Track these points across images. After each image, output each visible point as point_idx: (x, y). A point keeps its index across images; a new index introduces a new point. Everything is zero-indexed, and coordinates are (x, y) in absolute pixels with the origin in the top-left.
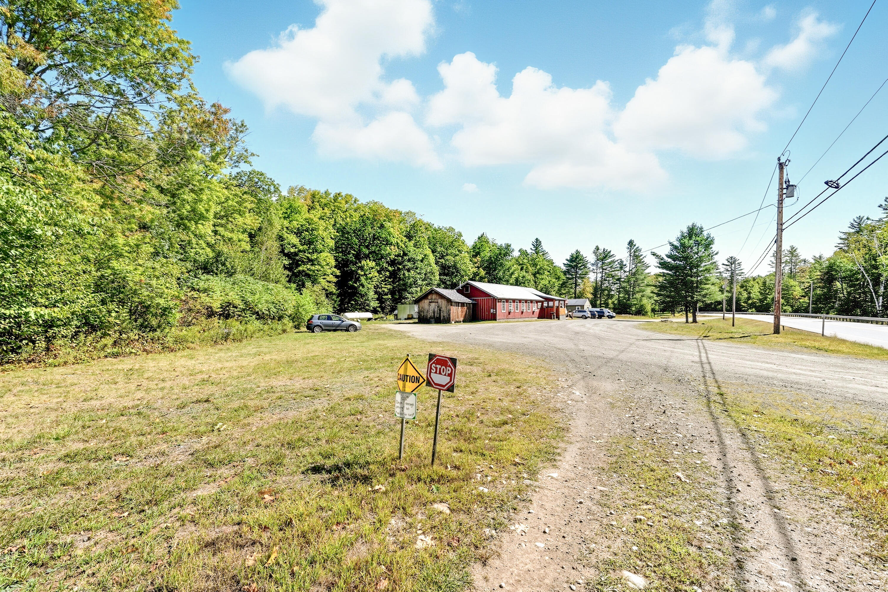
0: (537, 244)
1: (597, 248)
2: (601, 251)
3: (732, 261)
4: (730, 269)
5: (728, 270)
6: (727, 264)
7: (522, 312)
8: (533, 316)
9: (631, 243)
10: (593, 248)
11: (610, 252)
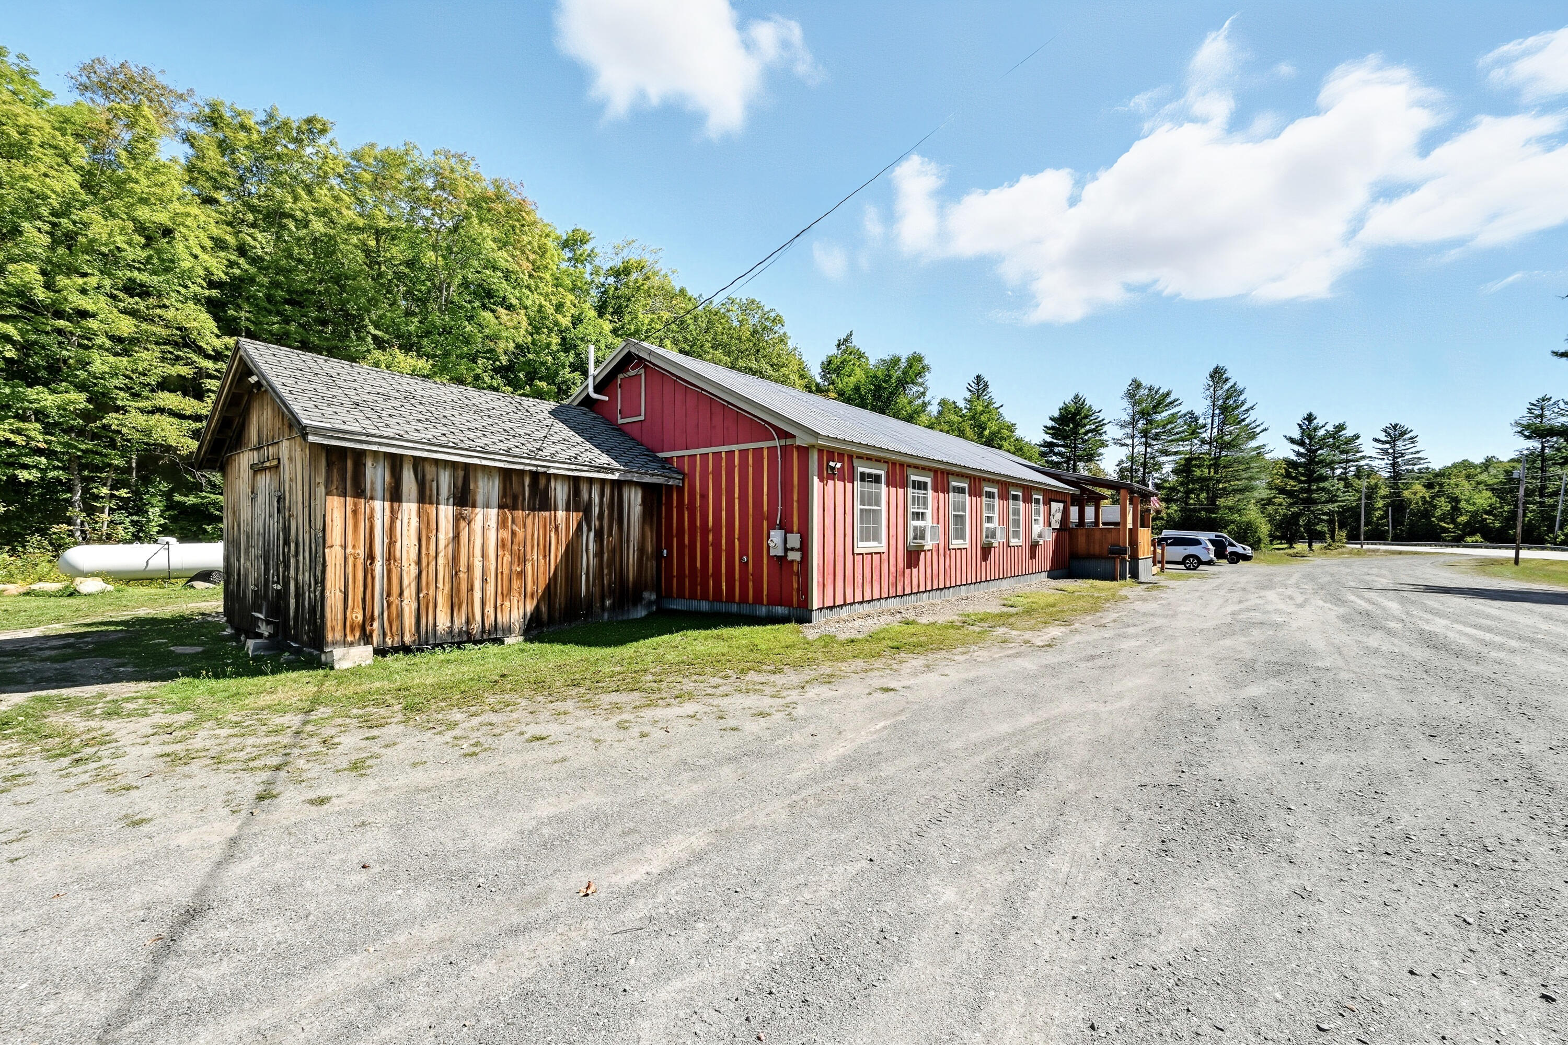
0: (980, 386)
1: (1137, 385)
2: (1143, 392)
3: (1395, 434)
4: (1391, 451)
5: (1388, 454)
6: (1384, 439)
7: (986, 551)
8: (1035, 565)
9: (1218, 375)
10: (1125, 386)
11: (1168, 394)
